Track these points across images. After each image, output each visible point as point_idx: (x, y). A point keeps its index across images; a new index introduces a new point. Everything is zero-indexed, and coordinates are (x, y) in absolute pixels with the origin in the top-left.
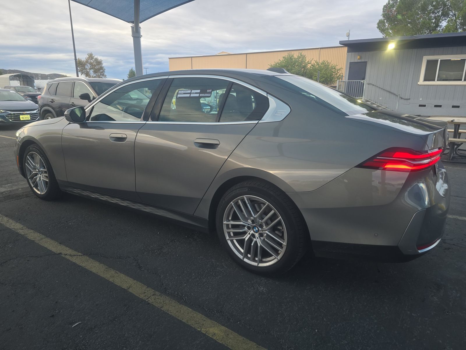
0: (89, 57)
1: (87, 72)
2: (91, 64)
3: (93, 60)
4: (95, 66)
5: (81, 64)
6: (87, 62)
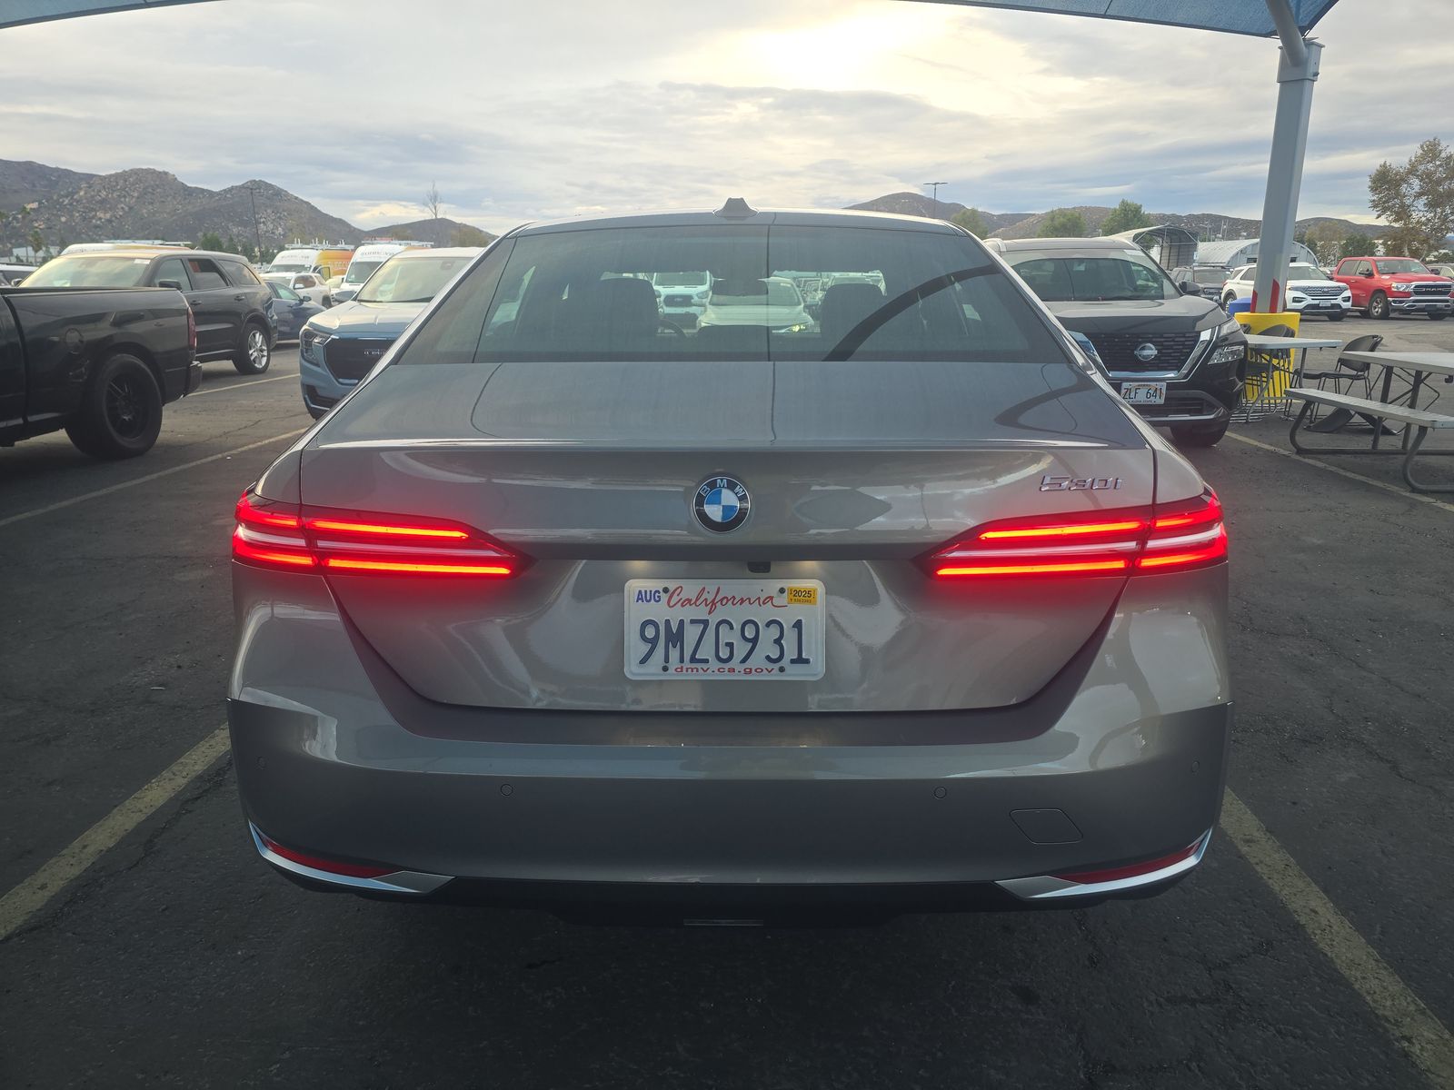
0: (1425, 154)
1: (1403, 206)
2: (1427, 177)
3: (1438, 163)
4: (1439, 182)
5: (1388, 182)
6: (1412, 171)
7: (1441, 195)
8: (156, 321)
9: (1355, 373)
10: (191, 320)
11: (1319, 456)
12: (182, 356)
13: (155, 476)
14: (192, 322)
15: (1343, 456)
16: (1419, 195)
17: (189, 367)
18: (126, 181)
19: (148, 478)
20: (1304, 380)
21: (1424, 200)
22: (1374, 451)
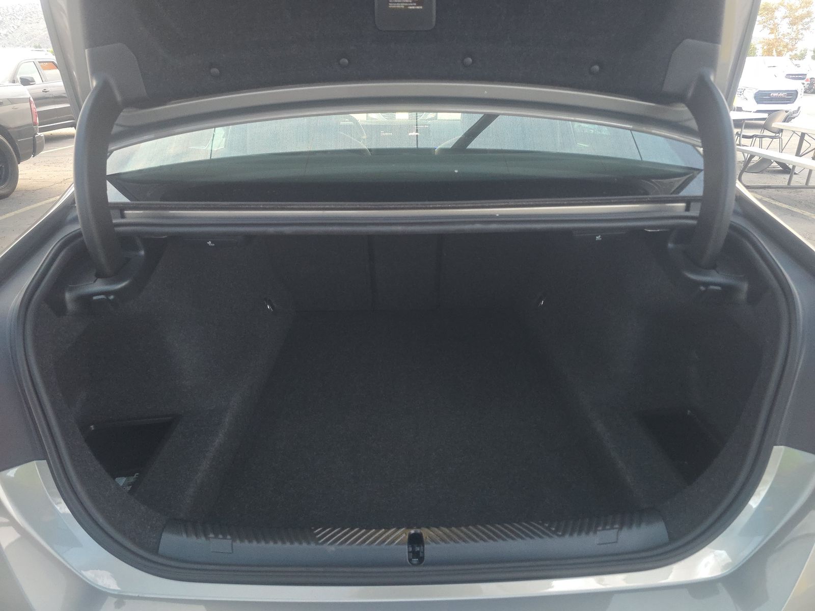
1: (775, 24)
7: (797, 18)
8: (12, 106)
9: (774, 134)
10: (32, 105)
11: (756, 190)
12: (29, 131)
13: (12, 214)
14: (33, 106)
15: (770, 190)
16: (784, 18)
17: (34, 137)
18: (14, 9)
19: (8, 215)
20: (743, 139)
21: (787, 20)
22: (789, 187)
